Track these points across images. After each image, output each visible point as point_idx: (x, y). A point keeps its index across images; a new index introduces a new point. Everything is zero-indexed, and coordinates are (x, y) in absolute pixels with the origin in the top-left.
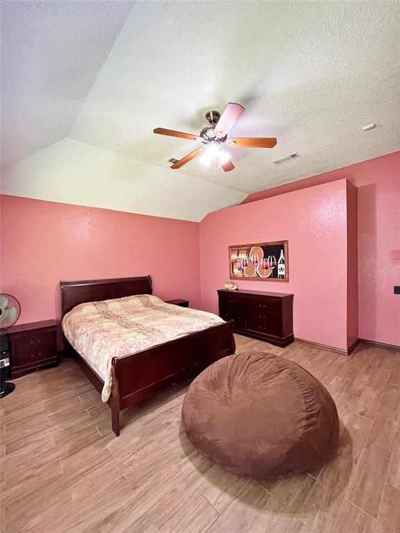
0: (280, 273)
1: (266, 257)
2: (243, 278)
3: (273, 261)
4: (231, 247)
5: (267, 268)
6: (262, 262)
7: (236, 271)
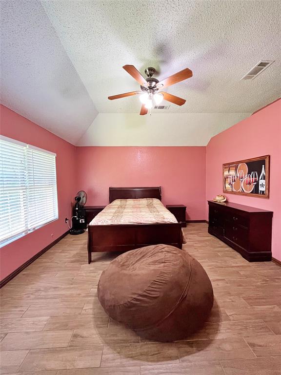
0: (261, 189)
1: (249, 173)
2: (232, 192)
3: (255, 177)
4: (224, 165)
5: (250, 184)
6: (246, 178)
7: (227, 186)
